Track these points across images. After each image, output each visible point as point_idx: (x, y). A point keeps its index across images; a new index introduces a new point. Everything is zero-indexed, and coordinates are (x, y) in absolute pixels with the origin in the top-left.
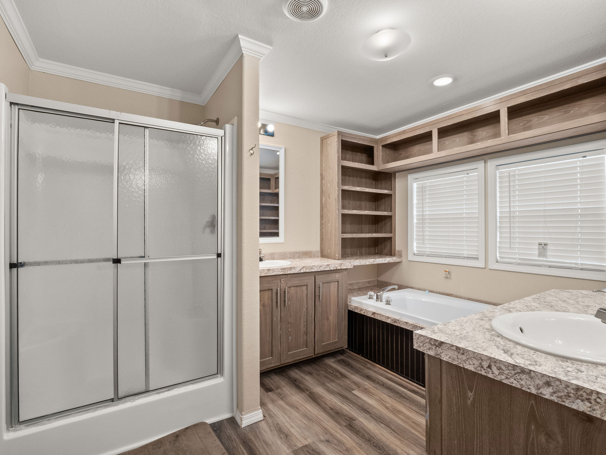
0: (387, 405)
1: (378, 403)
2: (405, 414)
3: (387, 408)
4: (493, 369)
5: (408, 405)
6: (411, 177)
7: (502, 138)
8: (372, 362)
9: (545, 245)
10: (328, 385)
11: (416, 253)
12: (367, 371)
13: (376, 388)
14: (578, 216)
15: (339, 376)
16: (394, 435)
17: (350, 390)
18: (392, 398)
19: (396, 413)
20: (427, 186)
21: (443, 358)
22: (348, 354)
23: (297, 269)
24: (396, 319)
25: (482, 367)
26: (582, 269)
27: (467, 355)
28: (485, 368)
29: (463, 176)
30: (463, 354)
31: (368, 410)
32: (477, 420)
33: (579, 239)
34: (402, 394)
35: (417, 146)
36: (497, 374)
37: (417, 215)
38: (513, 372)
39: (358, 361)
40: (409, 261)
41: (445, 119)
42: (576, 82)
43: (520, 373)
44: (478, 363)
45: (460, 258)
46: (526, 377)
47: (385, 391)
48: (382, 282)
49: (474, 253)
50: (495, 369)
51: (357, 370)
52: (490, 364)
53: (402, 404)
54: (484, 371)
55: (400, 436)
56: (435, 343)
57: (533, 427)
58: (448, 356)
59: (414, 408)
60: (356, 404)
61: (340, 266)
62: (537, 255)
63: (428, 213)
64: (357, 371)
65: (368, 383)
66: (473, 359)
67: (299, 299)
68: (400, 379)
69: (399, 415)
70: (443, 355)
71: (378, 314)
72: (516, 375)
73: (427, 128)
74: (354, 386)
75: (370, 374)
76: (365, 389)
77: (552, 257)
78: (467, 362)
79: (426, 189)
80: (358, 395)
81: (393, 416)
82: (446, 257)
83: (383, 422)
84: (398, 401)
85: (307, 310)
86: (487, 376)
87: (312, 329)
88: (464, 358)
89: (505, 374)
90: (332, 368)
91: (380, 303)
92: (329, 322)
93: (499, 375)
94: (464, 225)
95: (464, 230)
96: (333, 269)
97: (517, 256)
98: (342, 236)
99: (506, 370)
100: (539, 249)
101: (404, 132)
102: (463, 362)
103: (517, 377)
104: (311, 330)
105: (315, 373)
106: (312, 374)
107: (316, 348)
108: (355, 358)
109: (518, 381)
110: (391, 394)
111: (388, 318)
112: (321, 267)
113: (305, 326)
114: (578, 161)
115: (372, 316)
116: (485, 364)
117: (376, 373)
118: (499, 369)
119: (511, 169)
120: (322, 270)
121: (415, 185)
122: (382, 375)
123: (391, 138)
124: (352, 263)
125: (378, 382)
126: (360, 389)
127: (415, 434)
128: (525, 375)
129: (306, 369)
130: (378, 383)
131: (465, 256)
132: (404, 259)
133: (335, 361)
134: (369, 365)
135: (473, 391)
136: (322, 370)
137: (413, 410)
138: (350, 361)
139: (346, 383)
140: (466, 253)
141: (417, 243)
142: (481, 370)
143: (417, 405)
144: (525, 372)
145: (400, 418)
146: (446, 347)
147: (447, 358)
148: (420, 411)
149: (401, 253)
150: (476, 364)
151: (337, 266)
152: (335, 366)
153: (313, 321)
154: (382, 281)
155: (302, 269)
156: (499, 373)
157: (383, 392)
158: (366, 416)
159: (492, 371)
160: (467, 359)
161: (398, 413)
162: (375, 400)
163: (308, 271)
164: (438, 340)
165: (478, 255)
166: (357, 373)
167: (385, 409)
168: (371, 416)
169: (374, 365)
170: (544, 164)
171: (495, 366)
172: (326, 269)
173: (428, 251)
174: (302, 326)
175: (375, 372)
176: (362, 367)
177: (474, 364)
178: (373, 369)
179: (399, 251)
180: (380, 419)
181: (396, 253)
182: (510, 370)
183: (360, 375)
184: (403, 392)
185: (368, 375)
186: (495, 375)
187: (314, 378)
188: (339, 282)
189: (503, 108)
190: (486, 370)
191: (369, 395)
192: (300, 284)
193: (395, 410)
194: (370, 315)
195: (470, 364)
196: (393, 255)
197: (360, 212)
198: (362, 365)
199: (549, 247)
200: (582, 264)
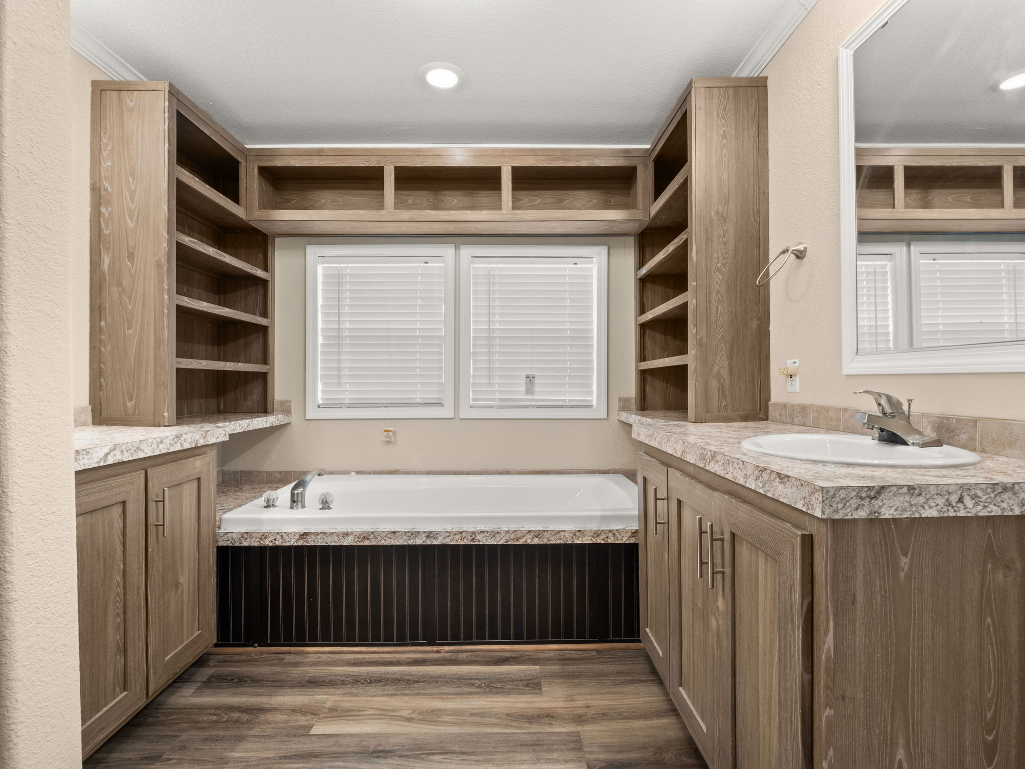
0: (405, 713)
1: (383, 721)
2: (446, 710)
3: (409, 720)
4: (966, 502)
5: (435, 691)
6: (313, 251)
7: (504, 212)
8: (293, 649)
9: (533, 377)
10: (236, 755)
11: (323, 404)
12: (296, 672)
13: (350, 694)
14: (567, 339)
15: (245, 717)
16: (472, 761)
17: (304, 732)
18: (396, 695)
19: (434, 719)
20: (347, 275)
21: (884, 514)
22: (217, 657)
23: (95, 455)
24: (368, 533)
25: (950, 505)
26: (572, 407)
27: (926, 494)
28: (954, 504)
29: (417, 265)
30: (920, 495)
31: (381, 748)
32: (914, 597)
33: (568, 368)
34: (406, 678)
35: (328, 191)
36: (971, 507)
37: (323, 329)
38: (992, 495)
39: (257, 660)
40: (308, 420)
41: (409, 154)
42: (593, 162)
43: (1001, 492)
44: (943, 501)
45: (411, 406)
46: (1008, 495)
47: (372, 689)
48: (235, 473)
49: (433, 396)
50: (969, 501)
51: (273, 682)
52: (961, 495)
53: (424, 694)
54: (952, 510)
55: (481, 753)
56: (869, 493)
57: (990, 565)
58: (894, 509)
59: (446, 689)
60: (346, 753)
61: (204, 438)
62: (525, 392)
63: (347, 325)
64: (278, 684)
65: (326, 695)
66: (936, 497)
67: (101, 550)
68: (375, 652)
69: (441, 719)
70: (883, 510)
71: (317, 534)
72: (997, 498)
73: (373, 158)
74: (303, 720)
75: (311, 675)
76: (331, 710)
77: (541, 394)
78: (926, 507)
79: (344, 280)
80: (332, 733)
81: (433, 727)
82: (385, 407)
83: (432, 751)
84: (412, 695)
85: (124, 576)
86: (957, 517)
87: (139, 630)
88: (921, 500)
89: (982, 502)
90: (207, 709)
91: (300, 510)
92: (179, 591)
93: (973, 507)
94: (418, 349)
95: (418, 357)
96: (189, 447)
97: (497, 396)
98: (177, 363)
99: (984, 495)
100: (526, 383)
101: (320, 152)
102: (920, 508)
103: (997, 500)
104: (137, 633)
105: (169, 747)
106: (160, 756)
107: (151, 679)
108: (244, 657)
109: (999, 505)
110: (389, 689)
111: (346, 534)
112: (162, 442)
113: (118, 628)
114: (566, 267)
115: (300, 543)
116: (954, 498)
117: (321, 666)
118: (974, 497)
119: (491, 266)
120: (164, 452)
121: (320, 269)
122: (334, 663)
123: (286, 157)
124: (227, 429)
125: (343, 681)
126: (321, 716)
127: (497, 734)
128: (1008, 493)
129: (125, 756)
130: (344, 683)
131: (418, 401)
132: (295, 418)
133: (197, 689)
134: (288, 658)
135: (909, 554)
136: (184, 730)
137: (449, 694)
138: (237, 669)
139: (276, 723)
140: (418, 397)
141: (324, 384)
142: (948, 510)
143: (446, 682)
144: (1007, 488)
145: (443, 722)
146: (891, 494)
147: (892, 511)
148: (462, 689)
149: (289, 406)
150: (940, 504)
151: (197, 437)
152: (209, 699)
153: (143, 604)
154: (237, 472)
155: (112, 454)
156: (975, 504)
157: (369, 694)
158: (392, 764)
159: (965, 505)
160: (927, 500)
161: (436, 715)
162: (373, 719)
163: (127, 457)
164: (874, 487)
165: (441, 399)
166: (280, 686)
167: (407, 724)
168: (401, 756)
169: (303, 653)
170: (531, 266)
171: (969, 495)
172: (173, 449)
173: (347, 397)
174: (111, 631)
175: (315, 664)
176: (277, 669)
177: (937, 505)
178: (306, 660)
179: (283, 403)
180: (420, 750)
181: (275, 406)
182: (988, 494)
183: (291, 687)
184: (402, 673)
185: (307, 679)
186: (968, 510)
187: (175, 764)
188: (203, 481)
189: (505, 166)
190: (955, 506)
191: (353, 716)
192: (106, 503)
193: (425, 714)
194: (292, 542)
195: (930, 507)
196: (269, 411)
197: (215, 308)
198: (275, 665)
199: (537, 381)
200: (570, 401)
